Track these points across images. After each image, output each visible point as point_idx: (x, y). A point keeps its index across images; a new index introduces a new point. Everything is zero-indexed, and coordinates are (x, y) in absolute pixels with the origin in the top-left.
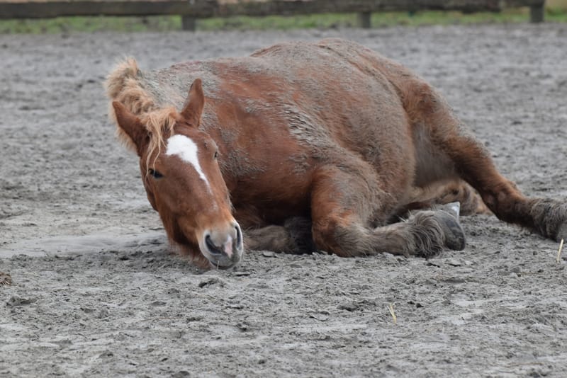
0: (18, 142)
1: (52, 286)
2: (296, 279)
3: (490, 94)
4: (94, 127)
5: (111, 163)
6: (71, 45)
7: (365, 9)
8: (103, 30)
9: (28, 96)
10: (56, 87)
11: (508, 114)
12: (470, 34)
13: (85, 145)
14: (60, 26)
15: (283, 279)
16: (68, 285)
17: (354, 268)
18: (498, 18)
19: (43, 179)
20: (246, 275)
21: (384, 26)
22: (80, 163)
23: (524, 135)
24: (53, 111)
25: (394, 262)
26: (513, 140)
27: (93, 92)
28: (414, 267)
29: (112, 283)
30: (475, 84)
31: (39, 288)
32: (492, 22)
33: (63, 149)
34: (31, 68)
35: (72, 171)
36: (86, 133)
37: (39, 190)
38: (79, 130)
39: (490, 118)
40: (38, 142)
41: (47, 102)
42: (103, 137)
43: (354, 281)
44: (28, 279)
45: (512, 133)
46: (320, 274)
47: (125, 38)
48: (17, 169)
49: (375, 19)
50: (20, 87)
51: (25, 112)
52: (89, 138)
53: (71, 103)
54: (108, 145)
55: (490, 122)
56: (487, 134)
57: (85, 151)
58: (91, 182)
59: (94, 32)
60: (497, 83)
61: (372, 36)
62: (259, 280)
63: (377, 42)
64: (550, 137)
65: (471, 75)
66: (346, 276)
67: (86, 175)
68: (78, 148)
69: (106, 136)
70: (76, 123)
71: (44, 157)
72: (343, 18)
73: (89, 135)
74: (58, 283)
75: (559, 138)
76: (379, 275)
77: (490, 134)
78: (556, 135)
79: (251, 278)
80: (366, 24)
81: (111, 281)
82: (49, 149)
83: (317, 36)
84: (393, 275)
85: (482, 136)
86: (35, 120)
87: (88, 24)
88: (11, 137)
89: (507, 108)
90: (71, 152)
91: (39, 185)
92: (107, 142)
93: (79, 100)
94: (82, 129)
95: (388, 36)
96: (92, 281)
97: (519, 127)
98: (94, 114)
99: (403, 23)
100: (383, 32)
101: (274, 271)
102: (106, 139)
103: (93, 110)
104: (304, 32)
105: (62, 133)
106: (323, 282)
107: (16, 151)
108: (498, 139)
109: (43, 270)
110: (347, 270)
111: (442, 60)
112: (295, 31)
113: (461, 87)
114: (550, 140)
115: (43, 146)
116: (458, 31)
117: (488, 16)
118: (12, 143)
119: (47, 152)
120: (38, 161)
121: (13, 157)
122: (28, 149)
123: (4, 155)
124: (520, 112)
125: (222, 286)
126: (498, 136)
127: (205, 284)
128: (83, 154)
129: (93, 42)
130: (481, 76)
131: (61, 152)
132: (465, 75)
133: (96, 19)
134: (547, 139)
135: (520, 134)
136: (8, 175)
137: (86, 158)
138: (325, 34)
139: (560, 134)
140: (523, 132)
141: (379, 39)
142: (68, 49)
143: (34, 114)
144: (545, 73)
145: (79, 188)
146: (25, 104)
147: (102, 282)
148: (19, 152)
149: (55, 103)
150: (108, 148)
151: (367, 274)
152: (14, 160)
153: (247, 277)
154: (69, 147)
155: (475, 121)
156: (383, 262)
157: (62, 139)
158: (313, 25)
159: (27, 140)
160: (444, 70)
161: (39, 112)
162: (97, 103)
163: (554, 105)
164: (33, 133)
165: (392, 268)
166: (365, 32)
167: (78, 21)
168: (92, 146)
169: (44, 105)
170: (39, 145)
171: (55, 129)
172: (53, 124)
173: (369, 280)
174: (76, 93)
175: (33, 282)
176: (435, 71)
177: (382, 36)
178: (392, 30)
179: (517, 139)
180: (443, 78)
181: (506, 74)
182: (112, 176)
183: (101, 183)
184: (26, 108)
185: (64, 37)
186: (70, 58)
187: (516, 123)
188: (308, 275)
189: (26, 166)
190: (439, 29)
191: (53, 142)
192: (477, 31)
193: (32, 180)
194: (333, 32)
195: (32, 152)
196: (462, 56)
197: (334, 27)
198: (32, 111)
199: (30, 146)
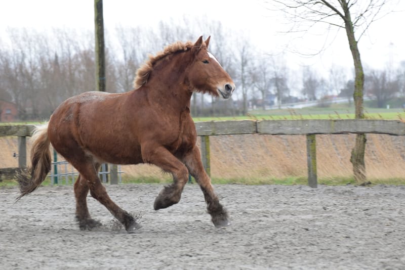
11: (24, 245)
23: (36, 259)
26: (31, 262)
39: (13, 248)
45: (29, 258)
55: (13, 250)
64: (52, 259)
75: (58, 261)
77: (17, 259)
78: (55, 258)
97: (31, 253)
108: (22, 261)
114: (53, 262)
126: (22, 260)
134: (51, 261)
140: (35, 256)
144: (37, 219)
163: (48, 239)
187: (29, 251)
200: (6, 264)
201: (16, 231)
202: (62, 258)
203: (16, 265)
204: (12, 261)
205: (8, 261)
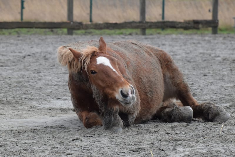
1: (11, 140)
2: (112, 138)
3: (194, 63)
4: (30, 74)
5: (37, 89)
6: (21, 40)
7: (143, 27)
8: (34, 34)
9: (3, 61)
10: (14, 57)
11: (202, 72)
12: (187, 38)
13: (26, 82)
14: (17, 32)
15: (107, 138)
16: (18, 139)
17: (136, 134)
18: (199, 32)
19: (8, 95)
20: (91, 136)
21: (151, 34)
22: (24, 89)
23: (208, 81)
24: (13, 67)
25: (153, 132)
26: (203, 83)
27: (30, 60)
28: (161, 134)
29: (36, 139)
30: (188, 59)
31: (6, 140)
32: (196, 33)
33: (17, 83)
34: (4, 49)
35: (20, 92)
36: (27, 77)
37: (7, 100)
38: (23, 75)
39: (194, 73)
40: (6, 80)
41: (10, 64)
42: (33, 79)
43: (136, 140)
44: (1, 137)
45: (203, 80)
46: (122, 137)
47: (44, 37)
49: (147, 31)
52: (27, 79)
53: (20, 64)
54: (36, 82)
55: (194, 75)
56: (193, 80)
57: (26, 84)
58: (28, 97)
59: (31, 35)
60: (197, 59)
61: (146, 38)
62: (97, 139)
63: (148, 41)
64: (219, 81)
65: (187, 55)
66: (133, 137)
67: (26, 94)
68: (23, 83)
69: (34, 78)
70: (23, 73)
71: (9, 86)
72: (134, 31)
73: (28, 78)
74: (14, 139)
75: (223, 82)
76: (146, 137)
77: (194, 80)
78: (221, 81)
79: (93, 138)
80: (144, 34)
81: (36, 138)
82: (11, 83)
83: (123, 38)
84: (152, 137)
85: (191, 80)
86: (5, 71)
87: (28, 32)
89: (201, 69)
90: (21, 84)
91: (6, 98)
92: (35, 81)
93: (24, 63)
94: (25, 75)
95: (153, 38)
96: (28, 138)
97: (206, 77)
98: (30, 69)
99: (159, 33)
100: (151, 37)
101: (103, 135)
102: (35, 79)
103: (30, 67)
104: (118, 36)
105: (17, 77)
106: (123, 140)
108: (197, 82)
109: (7, 133)
110: (133, 135)
111: (175, 49)
112: (114, 36)
113: (182, 60)
114: (218, 83)
115: (9, 82)
116: (182, 37)
117: (195, 31)
119: (10, 84)
120: (7, 88)
122: (2, 83)
124: (206, 71)
125: (81, 141)
126: (197, 81)
127: (75, 140)
128: (25, 85)
129: (30, 39)
130: (191, 56)
131: (16, 84)
132: (184, 55)
133: (32, 30)
134: (217, 82)
135: (206, 80)
137: (26, 87)
138: (126, 37)
139: (223, 80)
140: (208, 79)
141: (149, 40)
142: (20, 41)
143: (5, 69)
144: (217, 55)
145: (23, 99)
147: (32, 138)
149: (14, 64)
150: (35, 83)
151: (141, 137)
153: (92, 137)
154: (19, 82)
155: (188, 74)
156: (148, 132)
157: (16, 79)
158: (122, 34)
160: (175, 53)
161: (7, 68)
162: (32, 64)
163: (221, 68)
164: (4, 76)
165: (152, 135)
166: (143, 37)
167: (24, 30)
168: (29, 82)
169: (9, 65)
170: (7, 81)
171: (14, 75)
172: (13, 73)
173: (142, 139)
174: (23, 60)
175: (3, 138)
178: (155, 36)
179: (205, 82)
180: (175, 56)
181: (201, 55)
182: (37, 95)
183: (32, 97)
184: (2, 66)
185: (18, 37)
186: (20, 46)
187: (205, 75)
188: (117, 137)
189: (1, 90)
190: (174, 36)
191: (13, 80)
192: (190, 37)
193: (4, 96)
194: (130, 37)
195: (4, 84)
196: (183, 47)
197: (130, 34)
198: (5, 67)
199: (3, 81)
202: (226, 81)
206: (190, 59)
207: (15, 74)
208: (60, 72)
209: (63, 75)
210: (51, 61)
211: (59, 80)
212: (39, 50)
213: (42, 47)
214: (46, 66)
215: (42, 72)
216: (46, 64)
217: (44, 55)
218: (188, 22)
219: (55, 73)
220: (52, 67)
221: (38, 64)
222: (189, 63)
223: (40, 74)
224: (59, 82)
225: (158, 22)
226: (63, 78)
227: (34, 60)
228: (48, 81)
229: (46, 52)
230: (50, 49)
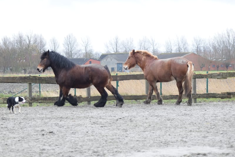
0: (99, 137)
3: (229, 122)
4: (120, 133)
5: (124, 144)
9: (103, 123)
10: (111, 120)
12: (223, 104)
13: (117, 138)
18: (230, 100)
19: (104, 149)
21: (200, 102)
22: (116, 144)
24: (109, 128)
27: (120, 122)
30: (225, 119)
33: (111, 140)
34: (104, 115)
35: (113, 147)
36: (118, 134)
37: (103, 153)
38: (116, 134)
39: (230, 130)
40: (104, 137)
41: (108, 125)
42: (122, 136)
48: (98, 146)
49: (197, 99)
50: (101, 120)
51: (102, 128)
52: (118, 136)
53: (114, 125)
54: (124, 138)
55: (230, 131)
56: (230, 135)
57: (117, 140)
58: (118, 150)
60: (231, 119)
61: (197, 105)
63: (198, 107)
65: (224, 116)
67: (117, 148)
68: (115, 139)
70: (115, 131)
71: (106, 142)
73: (119, 135)
77: (231, 135)
80: (195, 102)
82: (107, 140)
86: (104, 130)
88: (97, 136)
90: (114, 140)
91: (103, 151)
92: (124, 137)
93: (117, 124)
94: (117, 133)
95: (201, 105)
98: (120, 128)
99: (205, 101)
100: (200, 104)
102: (123, 136)
103: (120, 127)
105: (111, 135)
107: (98, 140)
111: (216, 112)
113: (222, 120)
115: (106, 139)
116: (220, 103)
117: (228, 99)
118: (97, 138)
119: (106, 141)
120: (104, 143)
121: (97, 142)
122: (101, 140)
123: (94, 142)
126: (233, 136)
128: (116, 141)
130: (227, 117)
131: (110, 141)
132: (223, 117)
136: (95, 148)
137: (118, 143)
143: (104, 129)
145: (114, 152)
146: (102, 125)
148: (98, 141)
149: (110, 125)
150: (123, 139)
152: (97, 143)
154: (113, 139)
155: (226, 131)
157: (111, 137)
159: (101, 137)
160: (217, 115)
161: (105, 128)
162: (122, 125)
164: (103, 135)
168: (119, 139)
169: (107, 126)
170: (104, 138)
171: (109, 133)
172: (109, 132)
174: (116, 122)
176: (214, 115)
177: (200, 105)
178: (202, 103)
180: (216, 117)
182: (124, 149)
183: (121, 151)
184: (102, 127)
186: (115, 112)
189: (100, 145)
190: (215, 103)
191: (109, 137)
192: (225, 104)
193: (101, 150)
195: (102, 141)
196: (222, 111)
198: (104, 128)
199: (102, 139)
200: (225, 138)
201: (233, 122)
203: (230, 138)
204: (229, 136)
205: (227, 136)
206: (227, 119)
207: (111, 132)
208: (140, 131)
209: (143, 132)
210: (134, 122)
211: (139, 137)
212: (127, 115)
213: (129, 112)
214: (131, 126)
215: (128, 131)
216: (131, 125)
217: (131, 118)
218: (224, 94)
219: (137, 132)
220: (135, 127)
221: (126, 124)
222: (226, 122)
223: (127, 132)
224: (140, 138)
225: (204, 94)
226: (142, 135)
227: (124, 122)
228: (132, 137)
229: (132, 116)
230: (134, 114)
